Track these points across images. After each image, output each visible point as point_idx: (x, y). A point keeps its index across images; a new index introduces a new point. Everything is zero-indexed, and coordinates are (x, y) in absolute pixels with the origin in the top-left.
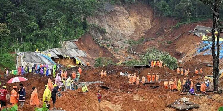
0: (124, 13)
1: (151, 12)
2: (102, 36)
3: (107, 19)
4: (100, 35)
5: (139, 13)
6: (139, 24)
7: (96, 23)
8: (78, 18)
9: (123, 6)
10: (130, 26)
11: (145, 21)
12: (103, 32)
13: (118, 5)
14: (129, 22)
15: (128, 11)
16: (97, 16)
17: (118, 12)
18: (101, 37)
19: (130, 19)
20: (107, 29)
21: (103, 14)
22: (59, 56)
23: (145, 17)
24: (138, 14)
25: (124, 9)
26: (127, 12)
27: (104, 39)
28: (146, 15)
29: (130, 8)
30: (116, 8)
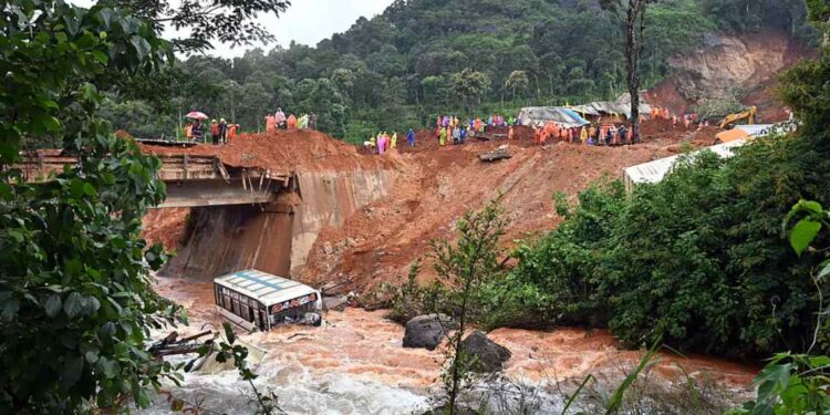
0: (738, 49)
1: (786, 43)
2: (696, 83)
3: (708, 58)
4: (692, 83)
5: (765, 45)
6: (761, 63)
7: (689, 65)
8: (650, 59)
9: (738, 37)
10: (747, 67)
11: (773, 57)
12: (697, 77)
13: (729, 36)
14: (744, 61)
15: (746, 44)
16: (692, 55)
17: (728, 46)
18: (694, 86)
19: (748, 55)
20: (706, 72)
21: (702, 51)
22: (599, 112)
23: (774, 51)
24: (762, 48)
25: (738, 42)
26: (743, 46)
27: (697, 88)
28: (776, 47)
29: (749, 39)
30: (726, 41)
